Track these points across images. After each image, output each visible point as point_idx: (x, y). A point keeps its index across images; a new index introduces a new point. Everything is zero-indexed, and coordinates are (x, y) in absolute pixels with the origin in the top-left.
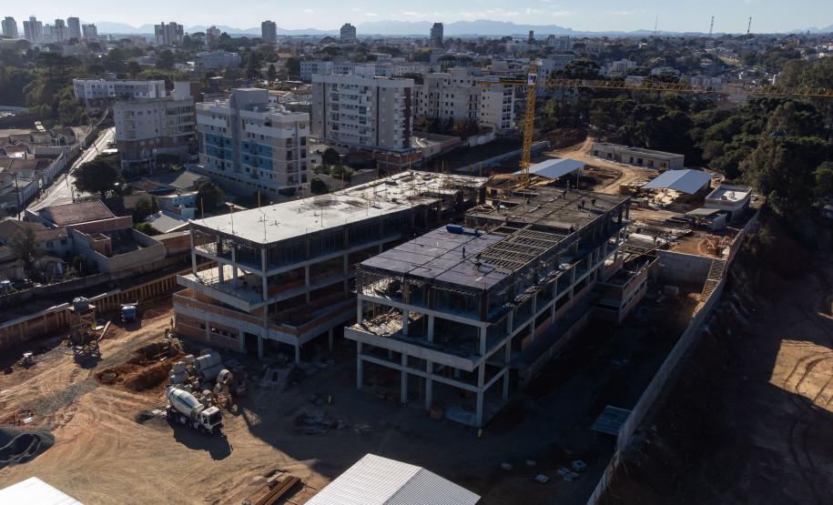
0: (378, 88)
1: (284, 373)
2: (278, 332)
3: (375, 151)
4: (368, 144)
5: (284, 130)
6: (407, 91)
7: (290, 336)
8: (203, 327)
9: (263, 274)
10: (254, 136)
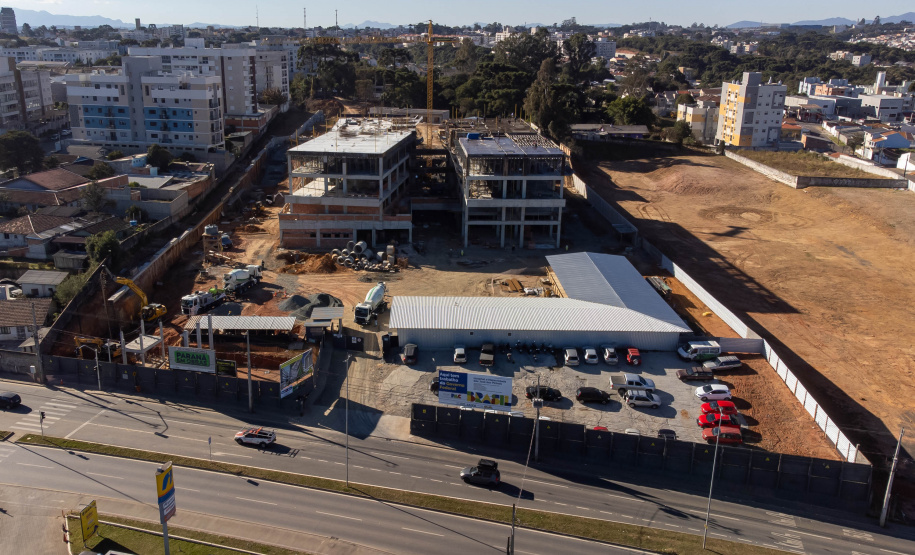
0: (222, 58)
2: (393, 222)
6: (252, 59)
7: (404, 223)
8: (313, 235)
9: (380, 178)
10: (163, 101)
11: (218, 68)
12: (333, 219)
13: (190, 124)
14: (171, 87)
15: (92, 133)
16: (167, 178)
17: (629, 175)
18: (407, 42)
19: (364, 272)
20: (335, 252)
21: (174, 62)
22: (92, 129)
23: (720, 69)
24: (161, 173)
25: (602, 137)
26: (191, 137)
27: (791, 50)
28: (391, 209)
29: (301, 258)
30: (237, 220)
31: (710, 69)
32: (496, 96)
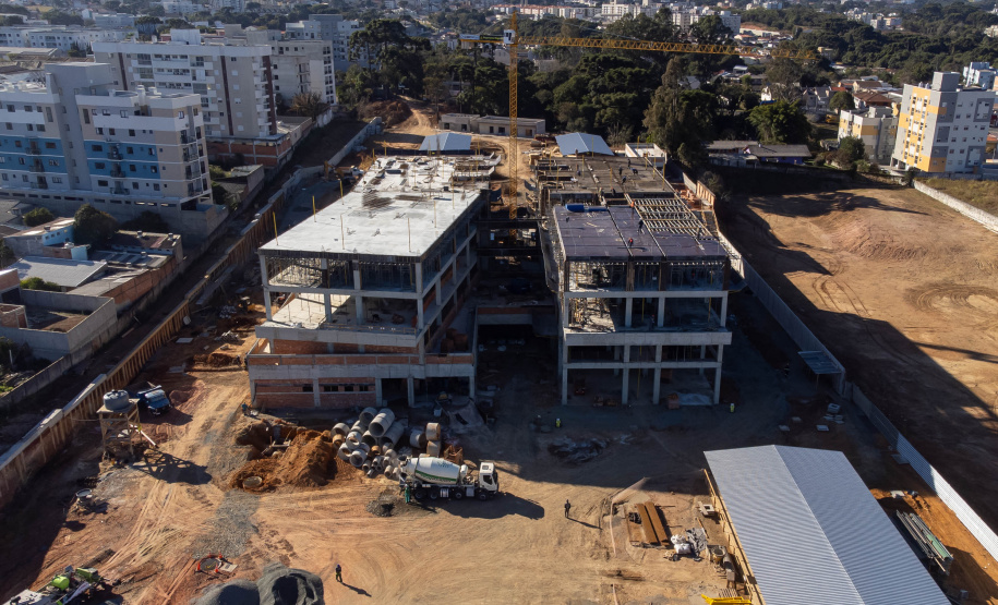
0: (223, 58)
1: (469, 412)
2: (441, 366)
3: (231, 142)
4: (216, 133)
5: (176, 119)
6: (266, 60)
7: (462, 367)
8: (308, 388)
9: (418, 296)
10: (112, 132)
11: (218, 72)
12: (340, 362)
13: (155, 168)
14: (122, 112)
15: (10, 177)
16: (100, 264)
17: (789, 220)
18: (501, 14)
19: (383, 481)
20: (339, 431)
21: (156, 64)
22: (10, 172)
23: (864, 49)
24: (92, 256)
25: (749, 162)
26: (156, 187)
27: (941, 25)
28: (441, 342)
29: (282, 435)
30: (206, 333)
31: (852, 49)
32: (607, 103)
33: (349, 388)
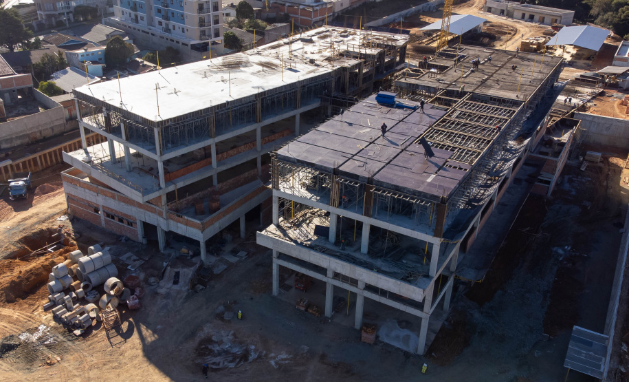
1: (187, 273)
2: (180, 225)
3: (287, 4)
7: (194, 230)
8: (96, 210)
12: (114, 197)
15: (125, 13)
22: (124, 9)
26: (183, 30)
33: (121, 220)
